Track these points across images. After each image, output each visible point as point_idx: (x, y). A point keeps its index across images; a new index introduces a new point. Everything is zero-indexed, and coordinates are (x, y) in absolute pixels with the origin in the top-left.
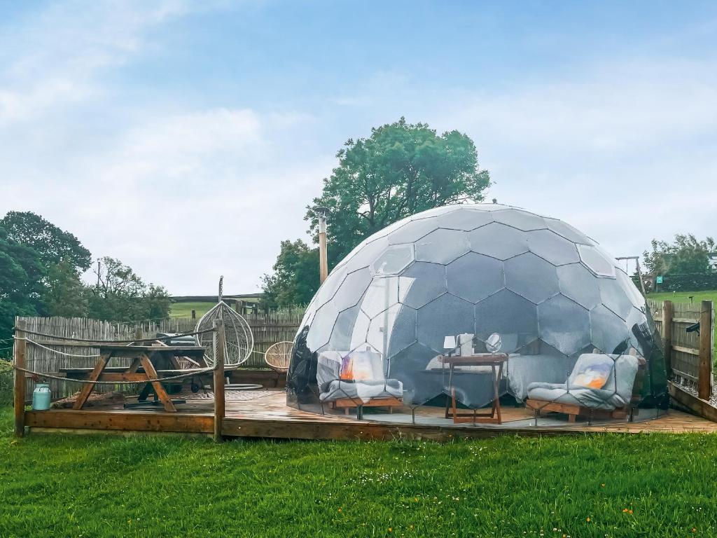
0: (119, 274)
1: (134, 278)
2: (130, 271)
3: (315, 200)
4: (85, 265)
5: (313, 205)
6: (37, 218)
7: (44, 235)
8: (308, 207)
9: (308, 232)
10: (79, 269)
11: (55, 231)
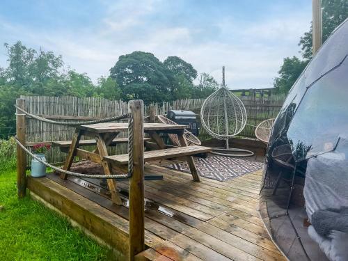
0: (208, 80)
1: (214, 82)
2: (212, 79)
3: (306, 34)
4: (195, 77)
5: (304, 36)
6: (178, 58)
7: (180, 65)
8: (301, 38)
9: (300, 52)
10: (192, 78)
11: (184, 63)
